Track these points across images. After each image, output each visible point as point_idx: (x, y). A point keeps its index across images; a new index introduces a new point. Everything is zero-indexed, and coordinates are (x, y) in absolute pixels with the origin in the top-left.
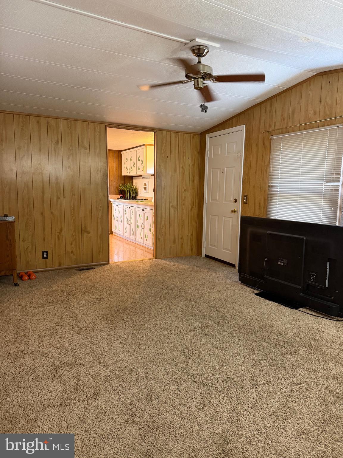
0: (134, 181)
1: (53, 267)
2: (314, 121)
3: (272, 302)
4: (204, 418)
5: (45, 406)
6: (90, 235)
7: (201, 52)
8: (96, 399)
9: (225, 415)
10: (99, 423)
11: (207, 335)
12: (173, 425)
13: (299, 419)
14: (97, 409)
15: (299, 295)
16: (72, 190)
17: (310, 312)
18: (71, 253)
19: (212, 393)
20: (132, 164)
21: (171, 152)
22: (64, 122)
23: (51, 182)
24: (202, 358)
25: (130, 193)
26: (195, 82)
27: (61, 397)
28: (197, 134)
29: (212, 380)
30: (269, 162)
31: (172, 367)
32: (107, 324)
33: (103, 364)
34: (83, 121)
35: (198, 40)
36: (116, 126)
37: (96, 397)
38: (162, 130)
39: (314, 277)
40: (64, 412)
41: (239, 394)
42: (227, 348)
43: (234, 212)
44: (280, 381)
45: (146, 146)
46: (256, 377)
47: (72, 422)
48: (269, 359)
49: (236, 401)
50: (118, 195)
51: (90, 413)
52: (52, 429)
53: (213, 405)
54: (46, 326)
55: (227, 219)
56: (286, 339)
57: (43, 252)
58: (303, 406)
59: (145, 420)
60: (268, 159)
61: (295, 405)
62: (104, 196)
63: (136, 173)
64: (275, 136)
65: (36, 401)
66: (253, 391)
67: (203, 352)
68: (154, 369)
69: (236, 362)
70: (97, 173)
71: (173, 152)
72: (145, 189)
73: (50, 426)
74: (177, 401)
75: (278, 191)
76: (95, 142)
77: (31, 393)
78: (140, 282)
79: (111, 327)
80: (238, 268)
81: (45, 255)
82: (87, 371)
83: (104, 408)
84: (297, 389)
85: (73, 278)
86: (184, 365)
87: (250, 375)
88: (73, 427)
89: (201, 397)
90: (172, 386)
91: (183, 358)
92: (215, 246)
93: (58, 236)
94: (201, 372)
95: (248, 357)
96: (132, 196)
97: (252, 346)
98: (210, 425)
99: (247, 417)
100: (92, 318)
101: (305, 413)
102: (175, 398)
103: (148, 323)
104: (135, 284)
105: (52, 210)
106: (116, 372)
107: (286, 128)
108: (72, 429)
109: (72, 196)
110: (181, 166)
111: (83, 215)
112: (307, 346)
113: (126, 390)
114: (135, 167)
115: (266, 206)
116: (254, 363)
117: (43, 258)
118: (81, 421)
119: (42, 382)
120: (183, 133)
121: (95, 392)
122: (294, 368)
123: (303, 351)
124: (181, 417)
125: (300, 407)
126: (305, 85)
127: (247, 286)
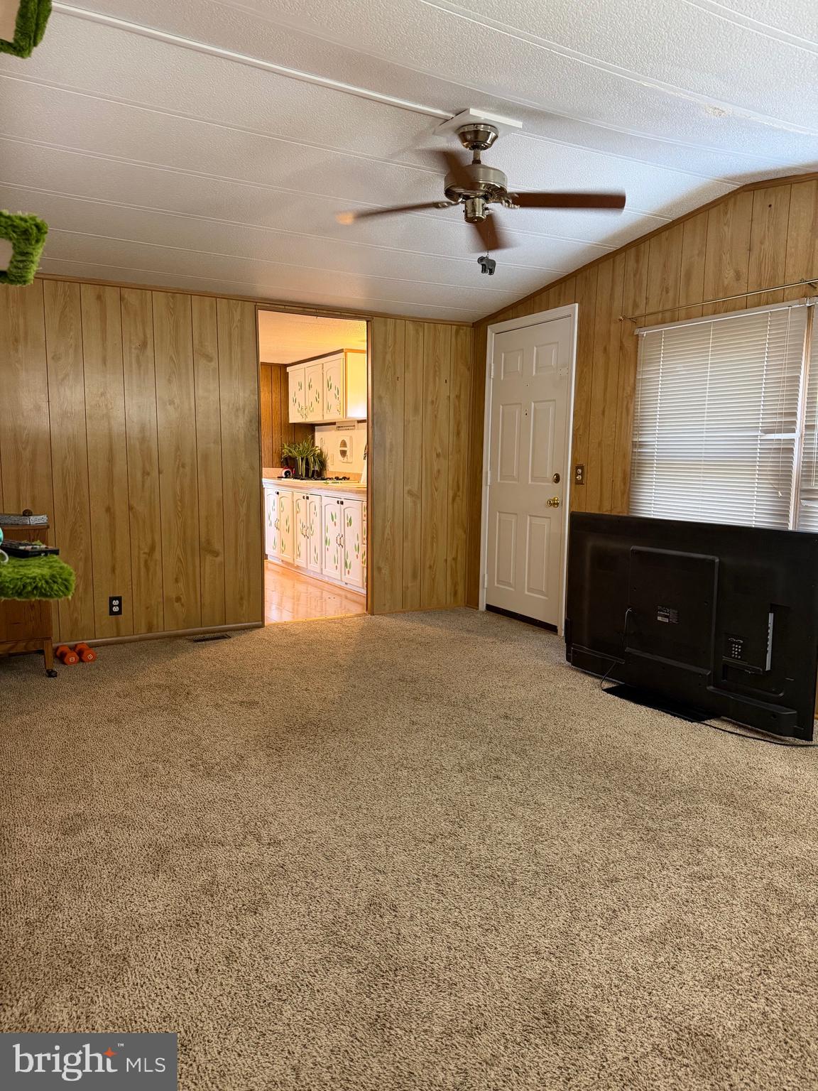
0: (317, 435)
1: (134, 634)
2: (734, 294)
3: (643, 707)
4: (499, 949)
5: (143, 929)
6: (220, 559)
7: (480, 138)
8: (255, 913)
9: (546, 941)
10: (266, 961)
11: (498, 777)
12: (432, 963)
13: (709, 948)
14: (259, 934)
15: (706, 689)
16: (179, 456)
17: (730, 728)
18: (177, 602)
19: (515, 898)
20: (312, 395)
21: (406, 366)
22: (160, 298)
23: (130, 437)
24: (489, 827)
25: (307, 464)
26: (466, 206)
27: (178, 910)
28: (467, 326)
29: (514, 871)
30: (634, 389)
31: (423, 845)
32: (268, 756)
33: (266, 840)
34: (202, 295)
35: (473, 111)
36: (280, 307)
37: (256, 909)
38: (385, 316)
39: (739, 649)
40: (187, 940)
41: (576, 899)
42: (544, 804)
43: (554, 504)
44: (665, 873)
45: (346, 353)
46: (612, 865)
47: (207, 960)
48: (641, 827)
49: (570, 914)
50: (280, 469)
51: (246, 942)
52: (163, 974)
53: (519, 923)
54: (129, 761)
55: (537, 521)
56: (676, 786)
57: (112, 599)
58: (716, 922)
59: (368, 955)
60: (632, 381)
61: (699, 920)
62: (252, 468)
63: (323, 416)
64: (648, 328)
65: (121, 918)
66: (607, 893)
67: (490, 813)
68: (383, 849)
69: (564, 834)
70: (237, 417)
71: (411, 367)
72: (343, 453)
73: (159, 969)
74: (437, 916)
75: (656, 454)
76: (230, 344)
77: (108, 902)
78: (338, 665)
79: (280, 762)
80: (563, 635)
81: (116, 606)
82: (230, 856)
83: (275, 931)
84: (705, 889)
85: (182, 658)
86: (449, 841)
87: (597, 861)
88: (210, 969)
89: (490, 907)
90: (424, 884)
91: (445, 826)
92: (509, 584)
93: (146, 562)
94: (488, 856)
95: (593, 823)
96: (313, 471)
97: (601, 801)
98: (512, 964)
99: (593, 946)
100: (234, 743)
101: (723, 936)
102: (432, 908)
103: (363, 753)
104: (327, 671)
105: (132, 502)
106: (297, 856)
107: (672, 310)
108: (208, 973)
109: (178, 468)
110: (430, 399)
111: (203, 513)
112: (725, 800)
113: (322, 893)
114: (321, 402)
115: (627, 491)
116: (606, 835)
117: (112, 613)
118: (227, 958)
119: (131, 879)
120: (435, 322)
121: (254, 898)
122: (697, 846)
123: (715, 809)
124: (449, 948)
125: (711, 924)
126: (713, 212)
127: (586, 673)
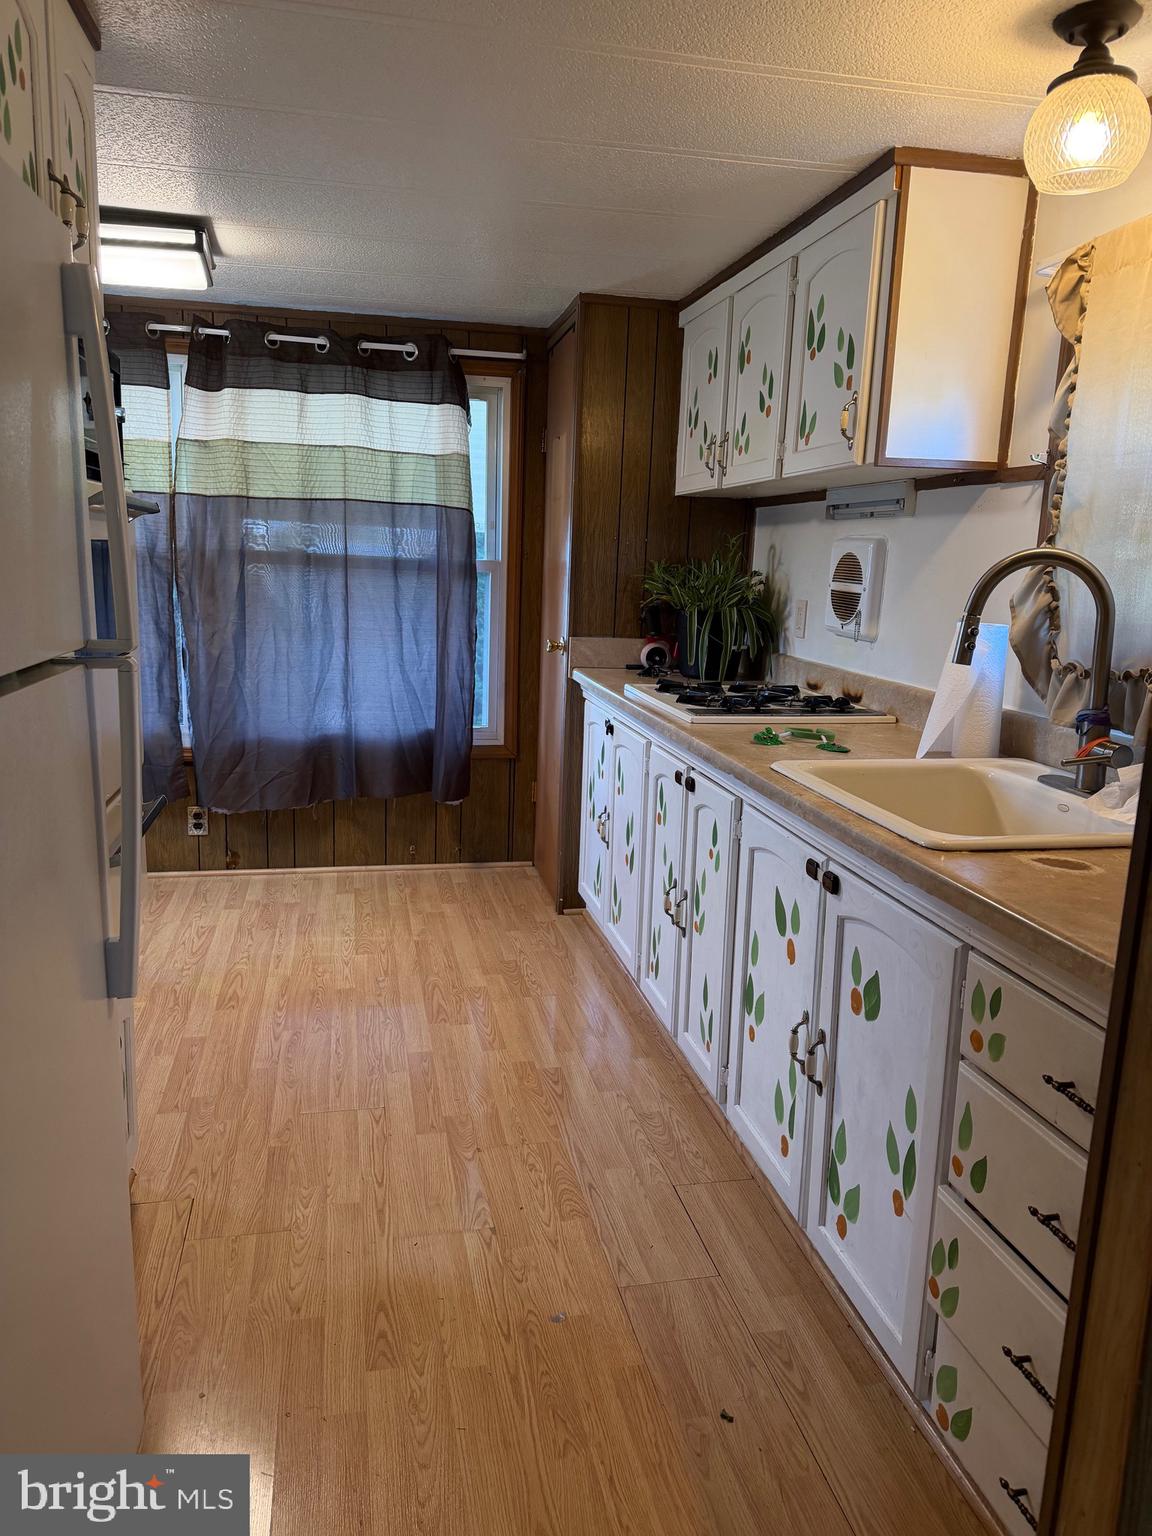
0: (761, 537)
20: (748, 385)
25: (717, 630)
50: (633, 641)
63: (781, 461)
72: (845, 605)
96: (736, 656)
114: (776, 412)
